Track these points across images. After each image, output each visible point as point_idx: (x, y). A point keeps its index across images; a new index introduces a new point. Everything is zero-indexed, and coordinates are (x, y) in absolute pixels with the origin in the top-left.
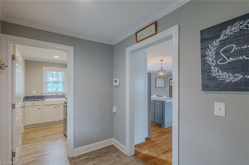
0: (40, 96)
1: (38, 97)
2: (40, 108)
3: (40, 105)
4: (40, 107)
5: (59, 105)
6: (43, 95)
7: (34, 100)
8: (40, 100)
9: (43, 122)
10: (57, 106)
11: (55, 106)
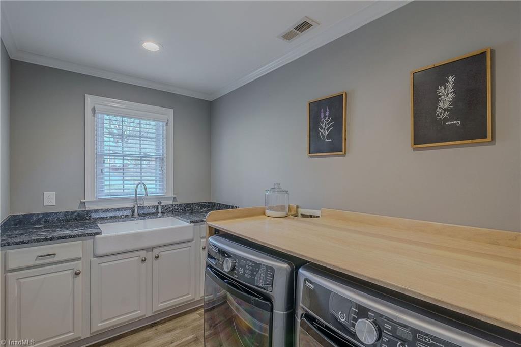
0: (73, 213)
1: (68, 217)
2: (77, 274)
3: (79, 259)
4: (78, 266)
5: (156, 251)
6: (88, 208)
7: (52, 239)
8: (79, 236)
9: (94, 329)
10: (149, 256)
11: (143, 254)
